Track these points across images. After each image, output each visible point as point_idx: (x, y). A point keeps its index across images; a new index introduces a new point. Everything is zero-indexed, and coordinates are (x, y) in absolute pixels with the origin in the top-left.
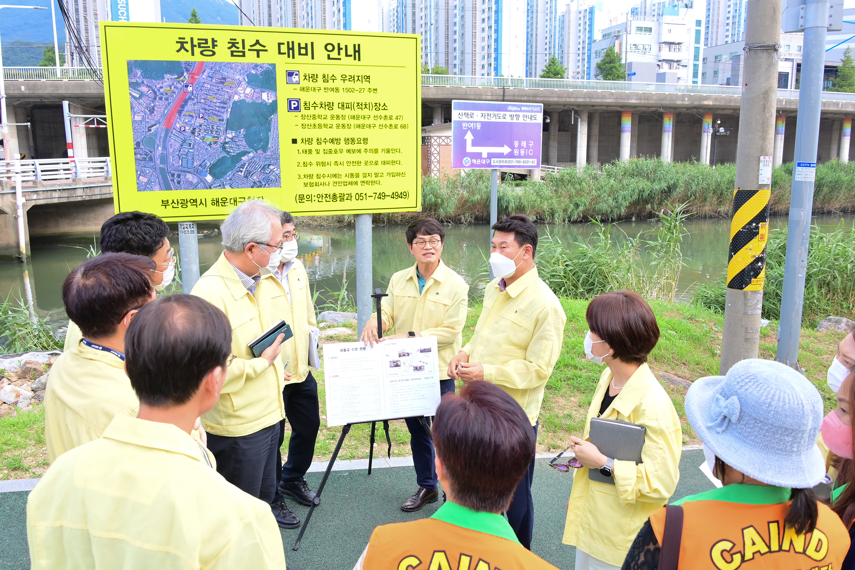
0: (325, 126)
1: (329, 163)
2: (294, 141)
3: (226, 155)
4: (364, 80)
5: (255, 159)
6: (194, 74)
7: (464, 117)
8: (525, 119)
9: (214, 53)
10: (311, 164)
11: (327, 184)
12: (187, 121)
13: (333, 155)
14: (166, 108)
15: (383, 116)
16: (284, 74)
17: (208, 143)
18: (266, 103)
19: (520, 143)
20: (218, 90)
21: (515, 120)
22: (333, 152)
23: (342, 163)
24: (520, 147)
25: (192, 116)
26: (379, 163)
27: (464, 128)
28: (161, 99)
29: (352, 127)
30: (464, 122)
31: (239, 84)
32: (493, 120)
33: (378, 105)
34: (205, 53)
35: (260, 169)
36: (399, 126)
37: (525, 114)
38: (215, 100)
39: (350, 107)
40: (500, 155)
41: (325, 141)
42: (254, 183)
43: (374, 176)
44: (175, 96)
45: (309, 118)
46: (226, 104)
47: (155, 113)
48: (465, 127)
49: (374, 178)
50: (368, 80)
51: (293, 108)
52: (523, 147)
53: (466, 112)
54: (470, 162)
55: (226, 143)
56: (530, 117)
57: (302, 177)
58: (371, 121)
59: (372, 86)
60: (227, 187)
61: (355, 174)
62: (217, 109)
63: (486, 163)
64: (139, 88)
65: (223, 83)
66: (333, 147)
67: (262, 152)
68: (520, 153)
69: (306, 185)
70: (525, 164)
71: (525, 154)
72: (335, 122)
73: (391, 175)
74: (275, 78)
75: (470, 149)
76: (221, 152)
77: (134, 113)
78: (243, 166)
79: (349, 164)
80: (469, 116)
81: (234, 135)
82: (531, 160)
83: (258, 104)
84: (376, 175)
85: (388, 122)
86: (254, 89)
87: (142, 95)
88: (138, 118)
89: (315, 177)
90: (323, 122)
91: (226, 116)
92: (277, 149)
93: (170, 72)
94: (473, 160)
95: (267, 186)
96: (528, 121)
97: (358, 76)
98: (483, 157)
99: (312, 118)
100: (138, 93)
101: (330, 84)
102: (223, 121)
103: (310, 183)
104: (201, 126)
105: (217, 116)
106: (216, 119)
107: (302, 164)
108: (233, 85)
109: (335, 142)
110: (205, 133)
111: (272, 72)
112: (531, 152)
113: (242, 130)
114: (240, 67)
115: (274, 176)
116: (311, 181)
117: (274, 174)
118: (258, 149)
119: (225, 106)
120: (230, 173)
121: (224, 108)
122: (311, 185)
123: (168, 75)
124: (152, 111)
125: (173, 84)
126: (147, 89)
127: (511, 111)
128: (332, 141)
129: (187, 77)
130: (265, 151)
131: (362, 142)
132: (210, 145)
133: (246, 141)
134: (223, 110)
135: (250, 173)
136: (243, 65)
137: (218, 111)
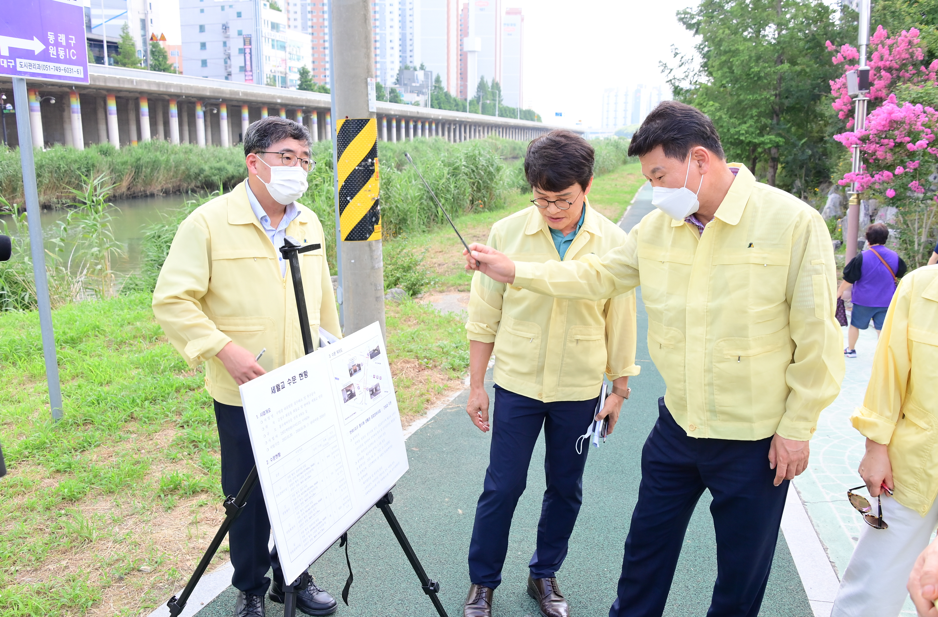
19: (56, 37)
24: (57, 44)
40: (28, 54)
52: (61, 45)
63: (9, 66)
68: (58, 55)
70: (67, 74)
71: (65, 56)
82: (75, 68)
98: (3, 54)
112: (73, 54)
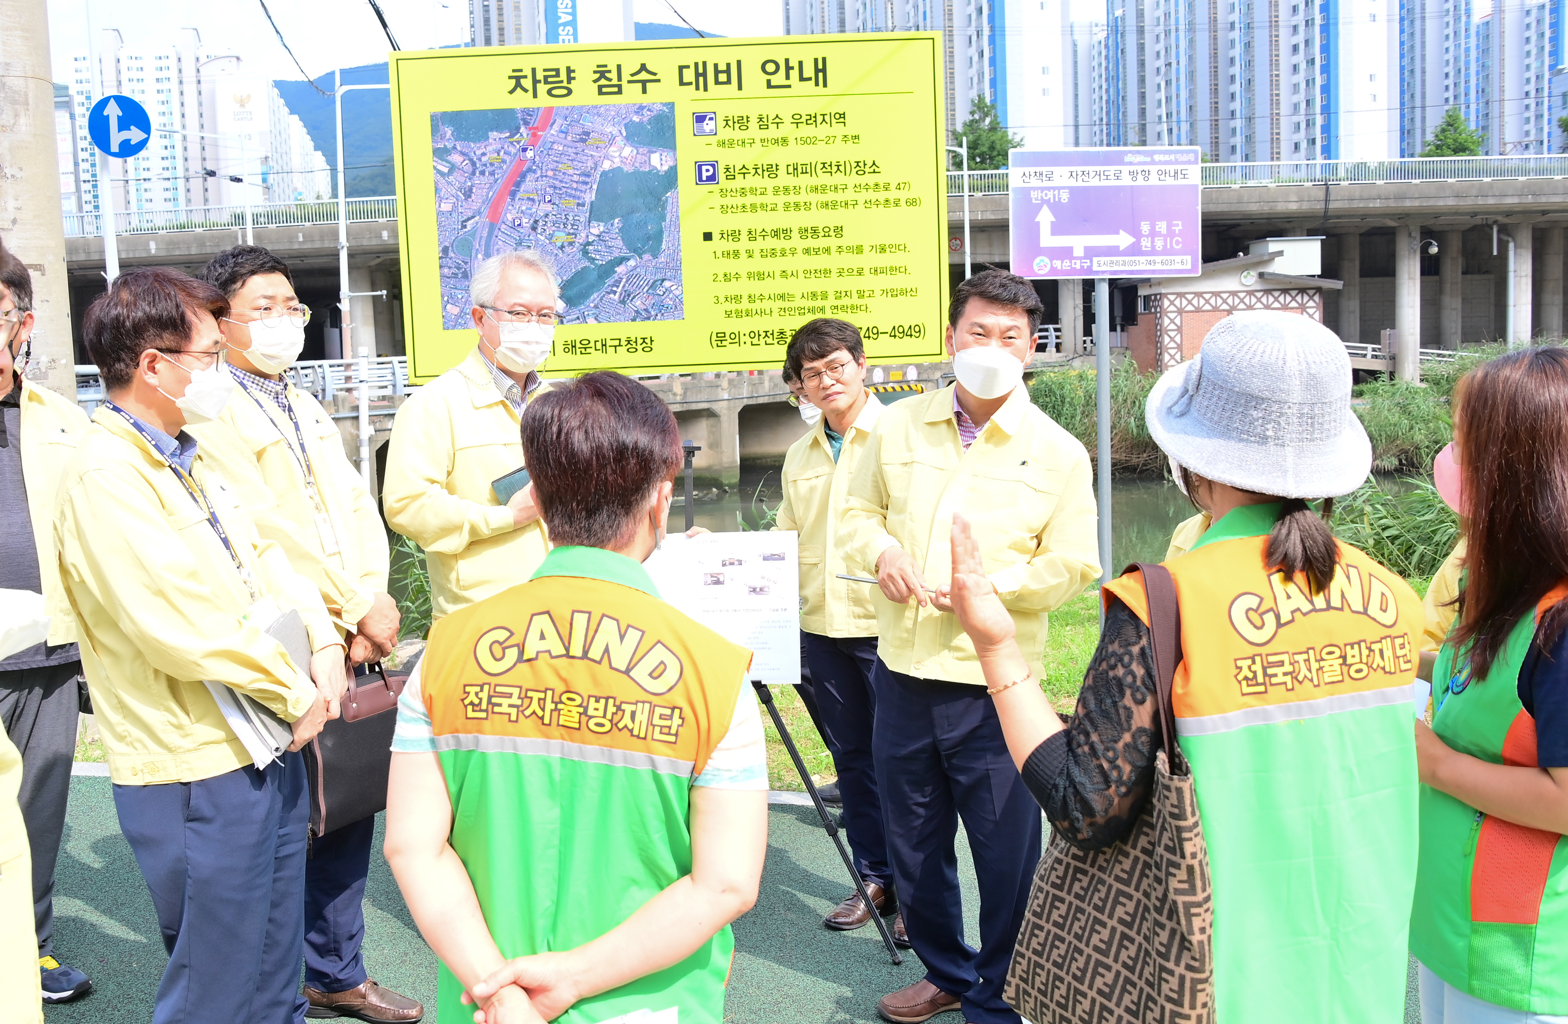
0: (763, 207)
1: (771, 275)
2: (708, 237)
3: (587, 264)
4: (834, 121)
5: (638, 270)
6: (537, 128)
7: (1033, 179)
8: (1162, 177)
9: (570, 92)
10: (737, 276)
11: (768, 312)
12: (524, 208)
13: (779, 259)
14: (490, 188)
15: (872, 185)
16: (690, 120)
17: (559, 244)
18: (659, 171)
19: (1153, 227)
20: (577, 154)
21: (1140, 181)
22: (779, 254)
23: (795, 274)
24: (1153, 234)
25: (533, 200)
26: (866, 271)
27: (1034, 201)
28: (482, 173)
29: (813, 207)
30: (1035, 189)
31: (612, 140)
32: (1094, 182)
33: (861, 164)
34: (554, 92)
35: (646, 288)
36: (903, 202)
37: (1163, 167)
38: (571, 172)
39: (809, 170)
40: (1112, 251)
41: (764, 233)
42: (637, 312)
43: (857, 296)
44: (505, 167)
45: (734, 194)
46: (589, 176)
47: (473, 196)
48: (1036, 199)
49: (855, 301)
50: (842, 120)
51: (704, 178)
52: (1159, 234)
53: (1038, 169)
54: (1049, 266)
55: (589, 244)
56: (1172, 174)
57: (722, 300)
58: (849, 195)
59: (850, 130)
60: (591, 320)
61: (819, 293)
62: (575, 185)
63: (1082, 267)
64: (449, 158)
65: (584, 141)
66: (778, 244)
67: (651, 258)
68: (1153, 246)
69: (728, 314)
70: (1165, 267)
71: (1165, 246)
72: (781, 199)
73: (889, 294)
74: (674, 127)
75: (1047, 240)
76: (580, 260)
77: (440, 200)
78: (617, 283)
79: (808, 275)
80: (1044, 178)
81: (602, 229)
82: (1178, 258)
83: (644, 173)
84: (861, 294)
85: (882, 195)
86: (637, 148)
87: (453, 168)
88: (446, 207)
89: (745, 299)
90: (758, 200)
91: (590, 197)
92: (677, 251)
93: (498, 128)
94: (1054, 261)
95: (659, 317)
96: (1170, 181)
97: (824, 115)
98: (1075, 255)
99: (739, 194)
100: (447, 165)
101: (773, 132)
102: (583, 205)
103: (737, 311)
104: (547, 216)
105: (574, 197)
106: (573, 202)
107: (721, 277)
108: (601, 144)
109: (782, 236)
110: (554, 228)
111: (667, 117)
112: (1177, 243)
113: (616, 221)
114: (613, 113)
115: (671, 299)
116: (739, 307)
117: (671, 296)
118: (644, 252)
119: (587, 180)
120: (595, 295)
121: (587, 183)
122: (739, 314)
123: (495, 133)
124: (468, 194)
125: (502, 148)
126: (461, 159)
127: (1131, 164)
128: (776, 234)
129: (525, 135)
130: (655, 256)
131: (832, 233)
132: (562, 247)
133: (623, 239)
134: (583, 187)
135: (629, 295)
136: (618, 108)
137: (576, 190)
